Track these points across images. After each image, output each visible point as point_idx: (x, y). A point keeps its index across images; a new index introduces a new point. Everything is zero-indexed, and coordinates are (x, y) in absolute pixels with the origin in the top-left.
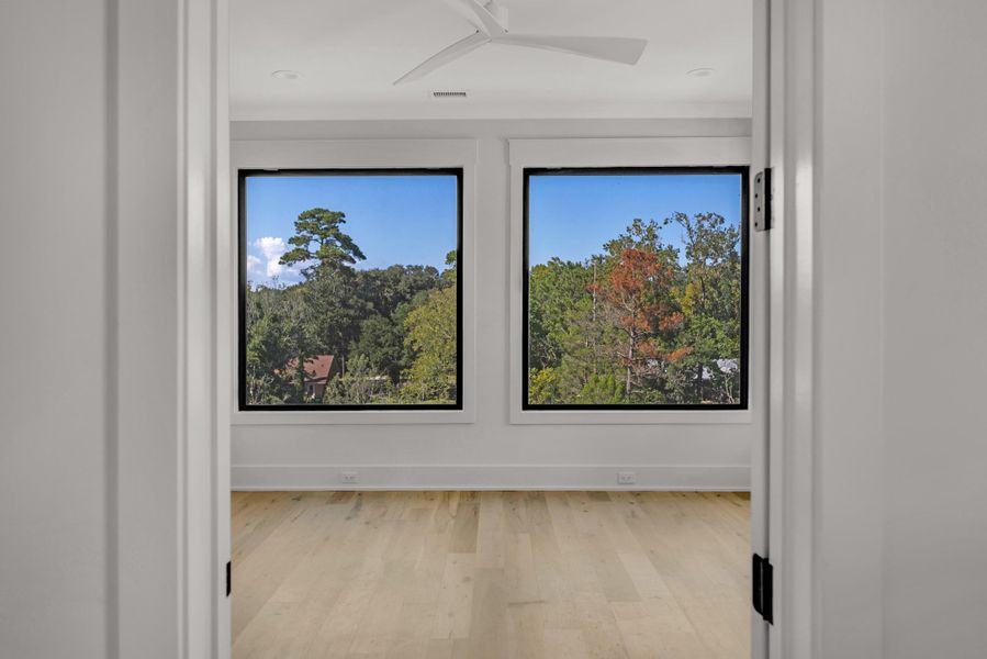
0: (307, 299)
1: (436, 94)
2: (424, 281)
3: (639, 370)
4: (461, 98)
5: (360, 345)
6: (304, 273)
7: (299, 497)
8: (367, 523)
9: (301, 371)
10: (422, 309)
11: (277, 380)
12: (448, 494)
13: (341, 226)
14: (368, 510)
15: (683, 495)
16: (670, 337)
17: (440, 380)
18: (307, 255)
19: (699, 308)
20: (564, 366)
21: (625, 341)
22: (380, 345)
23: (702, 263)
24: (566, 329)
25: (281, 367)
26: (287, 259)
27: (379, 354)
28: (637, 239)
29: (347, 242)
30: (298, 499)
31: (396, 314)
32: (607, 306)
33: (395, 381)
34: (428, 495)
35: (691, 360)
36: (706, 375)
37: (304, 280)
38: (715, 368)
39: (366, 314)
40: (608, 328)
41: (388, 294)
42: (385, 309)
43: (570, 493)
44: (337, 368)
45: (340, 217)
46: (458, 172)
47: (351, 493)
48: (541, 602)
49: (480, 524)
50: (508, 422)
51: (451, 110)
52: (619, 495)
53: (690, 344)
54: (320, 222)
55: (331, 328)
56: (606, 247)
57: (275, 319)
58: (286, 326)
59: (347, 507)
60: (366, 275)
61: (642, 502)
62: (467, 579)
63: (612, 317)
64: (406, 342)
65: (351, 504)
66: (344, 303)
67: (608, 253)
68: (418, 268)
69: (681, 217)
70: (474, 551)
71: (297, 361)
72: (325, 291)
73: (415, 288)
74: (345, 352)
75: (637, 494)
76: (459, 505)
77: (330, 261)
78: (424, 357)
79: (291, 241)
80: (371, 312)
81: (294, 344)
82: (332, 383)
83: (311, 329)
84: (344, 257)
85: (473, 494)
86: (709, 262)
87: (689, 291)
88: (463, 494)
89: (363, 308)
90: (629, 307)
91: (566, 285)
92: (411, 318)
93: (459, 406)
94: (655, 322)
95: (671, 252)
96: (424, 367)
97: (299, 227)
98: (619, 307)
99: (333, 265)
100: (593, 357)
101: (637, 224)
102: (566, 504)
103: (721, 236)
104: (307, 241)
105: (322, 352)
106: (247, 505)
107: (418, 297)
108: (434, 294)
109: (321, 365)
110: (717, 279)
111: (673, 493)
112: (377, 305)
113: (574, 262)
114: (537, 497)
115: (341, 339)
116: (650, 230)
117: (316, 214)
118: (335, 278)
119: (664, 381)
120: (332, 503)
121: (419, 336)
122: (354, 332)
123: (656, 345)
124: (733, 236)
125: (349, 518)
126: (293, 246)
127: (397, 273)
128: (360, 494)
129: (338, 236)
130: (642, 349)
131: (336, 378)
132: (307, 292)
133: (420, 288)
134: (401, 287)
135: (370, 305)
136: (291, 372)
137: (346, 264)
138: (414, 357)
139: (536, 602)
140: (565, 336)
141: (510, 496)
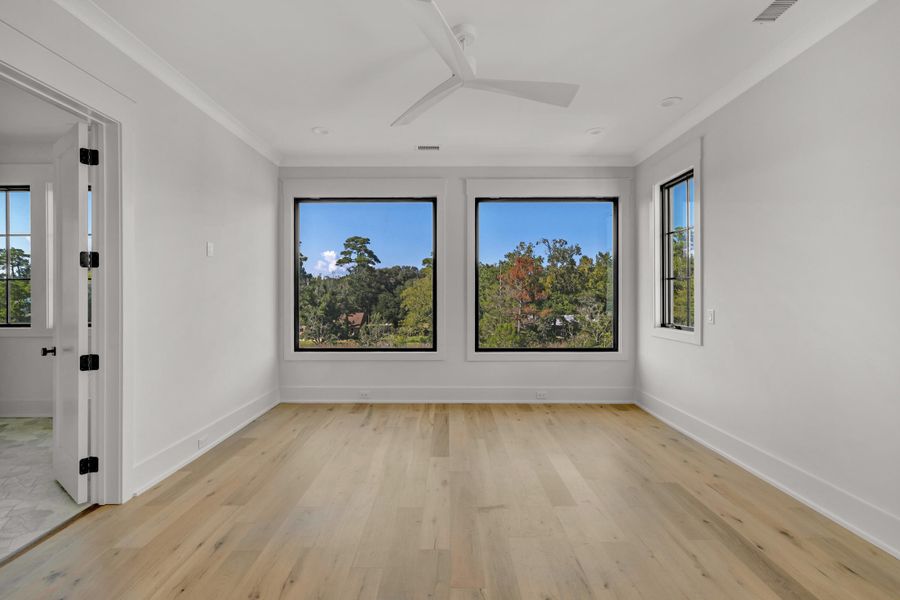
0: (351, 283)
1: (420, 148)
2: (411, 274)
3: (524, 321)
4: (436, 151)
5: (378, 307)
6: (348, 270)
7: (331, 408)
8: (375, 430)
9: (347, 322)
10: (409, 289)
11: (335, 325)
12: (428, 406)
13: (368, 246)
14: (376, 417)
15: (578, 406)
16: (540, 304)
17: (420, 326)
18: (350, 261)
19: (554, 289)
20: (485, 319)
21: (516, 306)
22: (388, 308)
23: (555, 265)
24: (485, 299)
25: (336, 319)
26: (340, 263)
27: (387, 312)
28: (522, 253)
29: (371, 254)
30: (331, 410)
31: (396, 291)
32: (508, 287)
33: (396, 325)
34: (414, 407)
35: (550, 315)
36: (558, 323)
37: (348, 273)
38: (563, 319)
39: (380, 291)
40: (508, 299)
41: (392, 281)
42: (390, 289)
43: (506, 405)
44: (366, 320)
45: (367, 241)
46: (434, 200)
47: (366, 404)
48: (502, 506)
49: (451, 432)
50: (466, 359)
51: (430, 160)
52: (538, 406)
53: (550, 307)
54: (358, 244)
55: (362, 299)
56: (506, 256)
57: (333, 294)
58: (339, 297)
59: (362, 416)
60: (381, 271)
61: (554, 412)
62: (445, 483)
63: (510, 293)
64: (402, 306)
65: (366, 413)
66: (369, 286)
67: (507, 260)
68: (408, 268)
69: (545, 241)
70: (448, 455)
71: (345, 316)
72: (359, 279)
73: (406, 278)
74: (370, 312)
75: (549, 406)
76: (436, 415)
77: (362, 264)
78: (411, 314)
79: (342, 253)
80: (383, 290)
81: (342, 306)
82: (363, 327)
83: (352, 298)
84: (369, 262)
85: (444, 406)
86: (559, 265)
87: (549, 279)
88: (438, 406)
89: (379, 289)
90: (519, 287)
91: (485, 276)
92: (404, 294)
93: (434, 349)
94: (532, 296)
95: (540, 260)
96: (411, 319)
97: (346, 246)
98: (515, 288)
99: (364, 266)
100: (500, 314)
101: (522, 244)
102: (505, 414)
103: (565, 251)
104: (350, 253)
105: (358, 311)
106: (297, 414)
107: (408, 283)
108: (417, 282)
109: (357, 318)
110: (564, 274)
111: (572, 405)
112: (386, 286)
113: (490, 265)
114: (485, 408)
115: (367, 305)
116: (529, 248)
117: (355, 239)
118: (364, 273)
119: (537, 327)
120: (353, 413)
121: (407, 303)
122: (375, 300)
123: (533, 308)
124: (572, 251)
125: (363, 425)
126: (343, 256)
127: (397, 270)
128: (372, 405)
129: (366, 251)
130: (526, 310)
131: (365, 324)
132: (352, 280)
133: (408, 278)
134: (399, 277)
135: (383, 287)
136: (341, 322)
137: (370, 265)
138: (406, 313)
139: (498, 507)
140: (485, 303)
141: (467, 407)
